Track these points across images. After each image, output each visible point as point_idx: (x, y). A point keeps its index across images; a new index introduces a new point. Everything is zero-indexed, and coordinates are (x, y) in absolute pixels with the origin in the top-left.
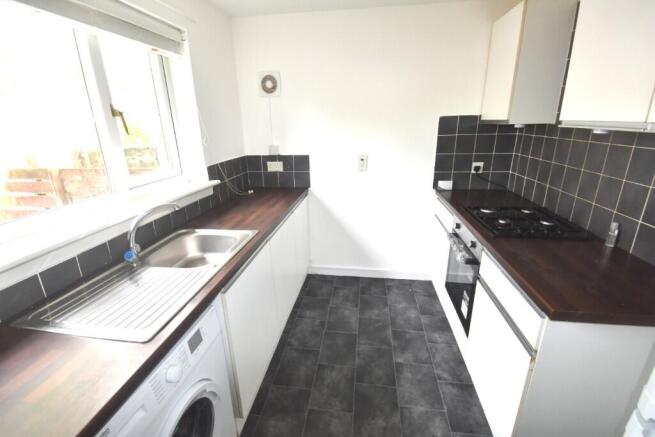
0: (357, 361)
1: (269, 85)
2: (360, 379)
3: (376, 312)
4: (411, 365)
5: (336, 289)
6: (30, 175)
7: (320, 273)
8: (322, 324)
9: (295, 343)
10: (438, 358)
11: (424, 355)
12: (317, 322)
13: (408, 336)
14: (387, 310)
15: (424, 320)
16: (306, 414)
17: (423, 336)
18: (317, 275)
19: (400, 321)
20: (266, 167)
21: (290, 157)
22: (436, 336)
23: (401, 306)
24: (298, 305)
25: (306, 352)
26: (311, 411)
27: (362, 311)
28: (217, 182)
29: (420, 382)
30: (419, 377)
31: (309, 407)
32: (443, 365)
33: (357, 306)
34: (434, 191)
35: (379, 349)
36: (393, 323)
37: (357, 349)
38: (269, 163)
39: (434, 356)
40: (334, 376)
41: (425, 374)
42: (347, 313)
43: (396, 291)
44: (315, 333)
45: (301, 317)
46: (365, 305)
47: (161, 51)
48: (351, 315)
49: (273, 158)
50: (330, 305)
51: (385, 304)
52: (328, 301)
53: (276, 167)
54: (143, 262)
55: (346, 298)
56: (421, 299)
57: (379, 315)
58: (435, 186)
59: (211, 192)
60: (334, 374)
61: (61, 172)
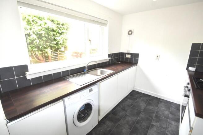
0: (139, 118)
1: (130, 33)
2: (137, 123)
3: (152, 107)
4: (157, 127)
5: (141, 96)
6: (76, 53)
7: (137, 90)
8: (132, 104)
9: (122, 106)
10: (170, 129)
11: (165, 126)
12: (130, 104)
13: (161, 118)
14: (157, 108)
15: (170, 116)
16: (117, 124)
17: (167, 121)
18: (136, 91)
19: (160, 113)
20: (126, 56)
21: (133, 53)
22: (173, 122)
23: (163, 109)
24: (126, 97)
25: (124, 109)
26: (119, 124)
27: (147, 105)
28: (110, 58)
29: (158, 133)
30: (159, 131)
31: (119, 123)
32: (171, 132)
33: (146, 103)
34: (187, 71)
35: (148, 118)
36: (157, 112)
37: (140, 115)
38: (127, 55)
39: (168, 128)
40: (130, 119)
41: (162, 132)
42: (141, 104)
43: (163, 104)
44: (128, 106)
45: (126, 100)
46: (149, 104)
47: (102, 26)
48: (143, 105)
49: (128, 54)
50: (137, 100)
51: (157, 106)
52: (137, 99)
53: (128, 56)
54: (87, 73)
55: (143, 100)
56: (173, 109)
57: (152, 109)
58: (187, 69)
59: (108, 61)
60: (130, 118)
61: (81, 53)
